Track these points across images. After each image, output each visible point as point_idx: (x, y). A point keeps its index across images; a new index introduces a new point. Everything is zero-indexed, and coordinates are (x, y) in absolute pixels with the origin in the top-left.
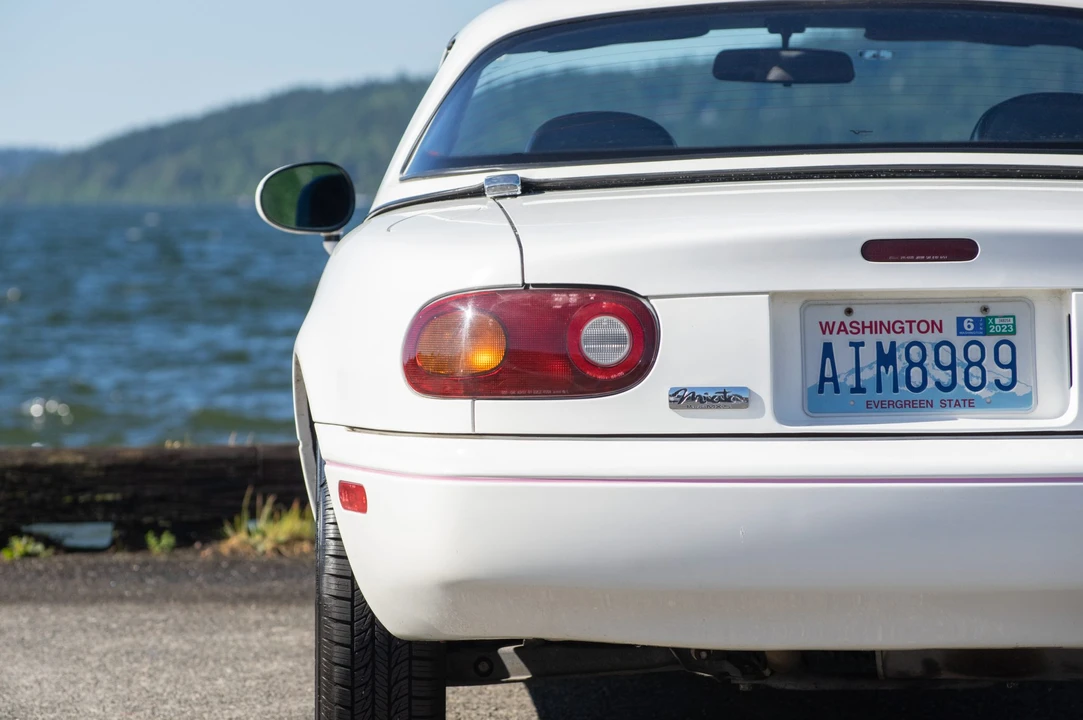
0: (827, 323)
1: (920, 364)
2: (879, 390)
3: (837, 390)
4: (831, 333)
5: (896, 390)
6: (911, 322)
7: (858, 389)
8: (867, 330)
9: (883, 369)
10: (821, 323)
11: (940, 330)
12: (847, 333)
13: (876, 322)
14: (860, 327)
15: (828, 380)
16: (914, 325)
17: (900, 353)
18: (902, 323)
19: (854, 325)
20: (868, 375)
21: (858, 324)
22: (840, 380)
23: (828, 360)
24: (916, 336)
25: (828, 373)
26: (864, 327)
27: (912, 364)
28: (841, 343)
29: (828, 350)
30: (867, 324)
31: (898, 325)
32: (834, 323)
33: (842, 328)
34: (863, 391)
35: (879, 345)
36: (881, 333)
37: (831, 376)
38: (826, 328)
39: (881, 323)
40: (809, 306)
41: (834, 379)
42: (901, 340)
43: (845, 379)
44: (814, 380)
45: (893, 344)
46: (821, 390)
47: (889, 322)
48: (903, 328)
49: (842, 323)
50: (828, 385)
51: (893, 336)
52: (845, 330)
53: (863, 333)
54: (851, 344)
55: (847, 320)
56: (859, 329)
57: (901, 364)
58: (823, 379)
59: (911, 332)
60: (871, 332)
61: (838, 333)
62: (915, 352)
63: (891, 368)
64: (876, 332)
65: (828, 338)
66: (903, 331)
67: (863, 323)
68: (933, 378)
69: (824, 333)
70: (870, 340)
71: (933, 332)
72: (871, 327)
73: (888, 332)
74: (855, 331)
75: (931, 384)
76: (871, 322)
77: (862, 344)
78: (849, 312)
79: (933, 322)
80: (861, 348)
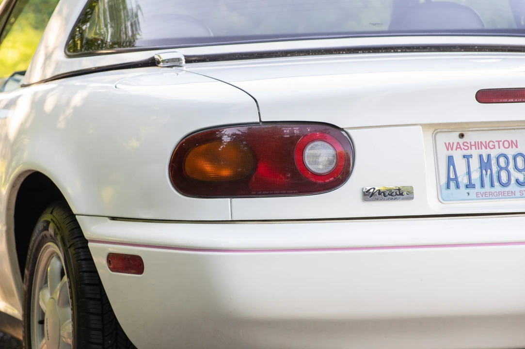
0: (449, 143)
1: (506, 169)
2: (482, 186)
3: (458, 187)
4: (452, 149)
5: (492, 185)
6: (499, 142)
7: (470, 185)
8: (473, 147)
9: (484, 172)
10: (445, 143)
11: (517, 147)
12: (461, 149)
13: (478, 142)
14: (469, 145)
15: (453, 180)
16: (501, 144)
17: (494, 162)
18: (494, 143)
19: (465, 144)
20: (476, 176)
21: (467, 143)
22: (460, 180)
23: (451, 167)
24: (503, 151)
25: (452, 176)
26: (471, 145)
27: (501, 168)
28: (457, 156)
29: (450, 160)
30: (473, 143)
31: (491, 144)
32: (453, 143)
33: (458, 146)
34: (473, 186)
35: (481, 156)
36: (482, 149)
37: (454, 177)
38: (449, 146)
39: (481, 142)
40: (438, 133)
41: (456, 179)
42: (494, 153)
43: (463, 179)
44: (444, 180)
45: (489, 156)
46: (448, 187)
47: (486, 142)
48: (494, 146)
49: (458, 143)
50: (452, 184)
51: (488, 151)
52: (460, 148)
53: (471, 149)
54: (464, 157)
55: (461, 141)
56: (468, 147)
57: (495, 169)
58: (449, 179)
59: (499, 148)
60: (476, 149)
61: (456, 150)
62: (502, 161)
63: (489, 171)
64: (479, 149)
65: (450, 153)
66: (494, 148)
67: (470, 142)
68: (514, 177)
69: (448, 150)
70: (475, 153)
71: (512, 147)
72: (475, 145)
73: (486, 148)
74: (466, 148)
75: (513, 181)
76: (475, 142)
77: (471, 156)
78: (462, 136)
79: (512, 141)
80: (470, 159)
